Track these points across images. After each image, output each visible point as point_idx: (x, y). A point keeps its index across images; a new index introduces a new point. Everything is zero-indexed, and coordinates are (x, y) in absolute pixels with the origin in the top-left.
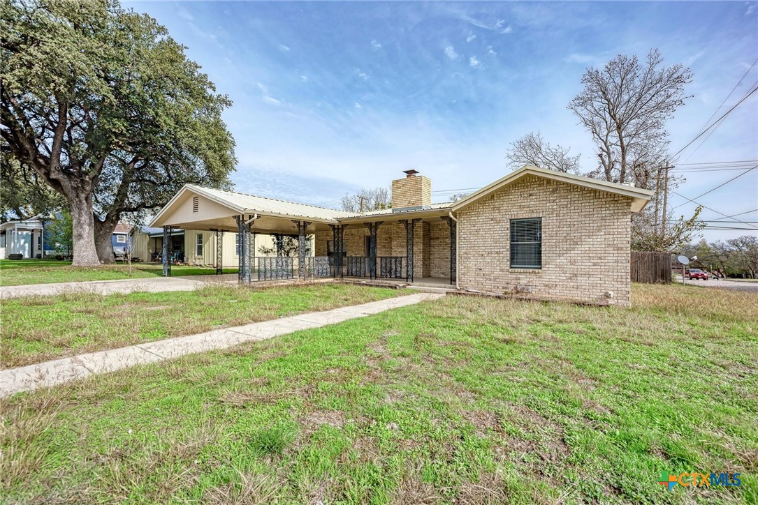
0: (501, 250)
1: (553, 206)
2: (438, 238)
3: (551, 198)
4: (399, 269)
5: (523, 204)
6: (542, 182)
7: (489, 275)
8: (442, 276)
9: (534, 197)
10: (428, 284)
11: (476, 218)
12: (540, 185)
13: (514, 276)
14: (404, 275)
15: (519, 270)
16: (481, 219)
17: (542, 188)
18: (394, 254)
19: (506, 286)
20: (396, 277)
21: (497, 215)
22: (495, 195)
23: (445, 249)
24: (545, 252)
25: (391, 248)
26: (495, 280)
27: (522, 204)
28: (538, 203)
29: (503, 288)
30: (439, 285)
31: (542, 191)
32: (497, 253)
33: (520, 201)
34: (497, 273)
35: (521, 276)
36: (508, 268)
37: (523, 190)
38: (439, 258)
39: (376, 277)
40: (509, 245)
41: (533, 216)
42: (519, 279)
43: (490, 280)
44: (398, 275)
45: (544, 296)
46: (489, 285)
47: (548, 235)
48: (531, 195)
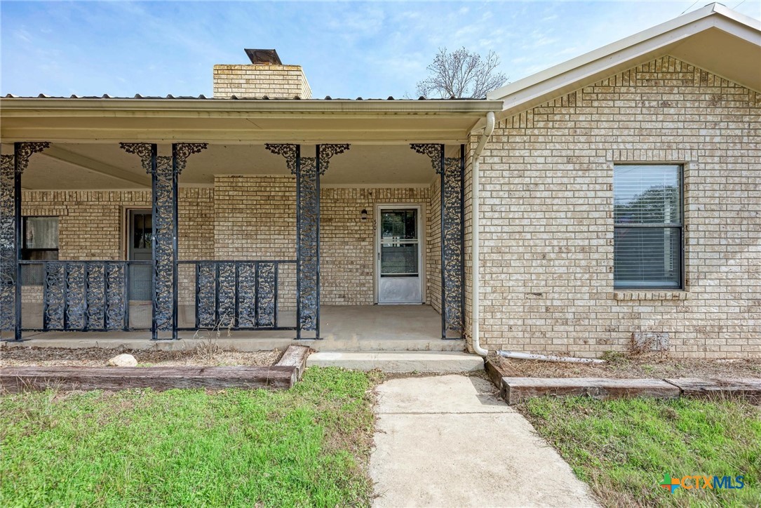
0: (594, 242)
1: (712, 136)
2: (330, 220)
3: (710, 118)
4: (266, 303)
5: (649, 125)
6: (689, 77)
7: (562, 310)
8: (340, 301)
9: (672, 111)
10: (374, 343)
11: (526, 153)
12: (685, 82)
13: (625, 309)
14: (287, 320)
15: (642, 294)
16: (539, 157)
17: (688, 90)
18: (220, 254)
19: (604, 336)
20: (258, 327)
21: (582, 149)
22: (579, 95)
23: (347, 243)
24: (698, 249)
25: (212, 238)
26: (577, 321)
27: (644, 125)
28: (680, 125)
29: (599, 342)
30: (410, 343)
31: (689, 97)
32: (583, 250)
33: (640, 118)
34: (583, 302)
35: (641, 309)
36: (611, 290)
37: (646, 90)
38: (333, 262)
39: (175, 329)
40: (612, 228)
41: (669, 158)
42: (638, 316)
43: (566, 322)
44: (265, 319)
45: (694, 355)
46: (561, 338)
47: (702, 207)
48: (665, 104)
